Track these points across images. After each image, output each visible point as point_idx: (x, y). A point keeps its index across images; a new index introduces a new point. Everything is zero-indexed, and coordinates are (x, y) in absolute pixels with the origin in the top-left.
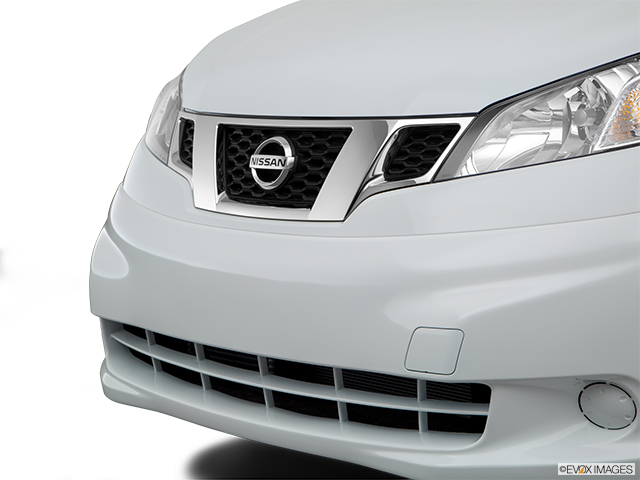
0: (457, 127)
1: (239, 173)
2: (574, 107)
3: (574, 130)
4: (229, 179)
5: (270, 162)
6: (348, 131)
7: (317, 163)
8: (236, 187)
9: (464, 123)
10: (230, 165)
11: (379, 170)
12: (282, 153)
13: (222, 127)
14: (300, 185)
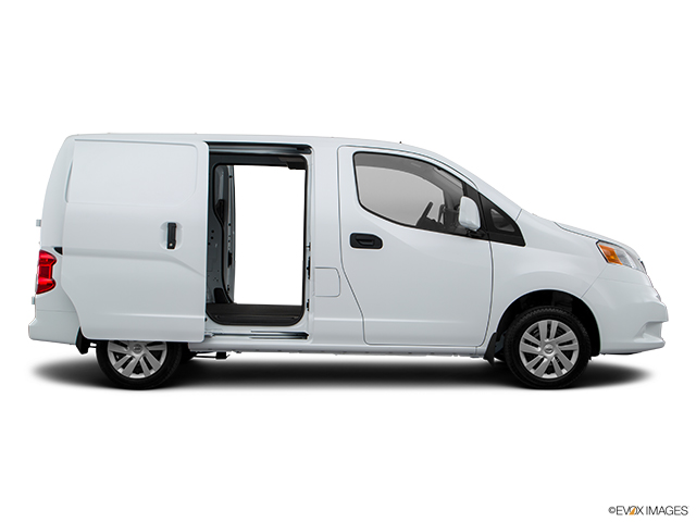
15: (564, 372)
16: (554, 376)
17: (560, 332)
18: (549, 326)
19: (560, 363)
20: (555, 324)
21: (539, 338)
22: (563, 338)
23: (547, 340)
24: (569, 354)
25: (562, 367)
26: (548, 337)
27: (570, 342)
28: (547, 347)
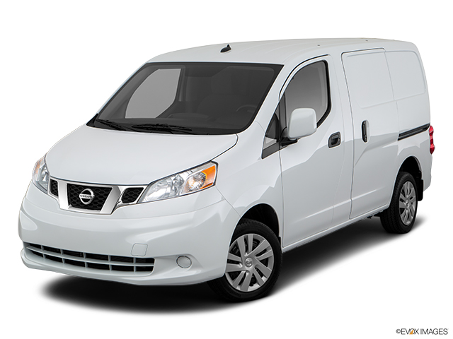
0: (143, 188)
1: (75, 198)
2: (174, 182)
3: (173, 188)
4: (72, 200)
5: (87, 196)
6: (111, 189)
7: (101, 197)
8: (74, 203)
9: (145, 187)
10: (71, 196)
11: (120, 200)
12: (90, 194)
13: (68, 184)
14: (96, 203)
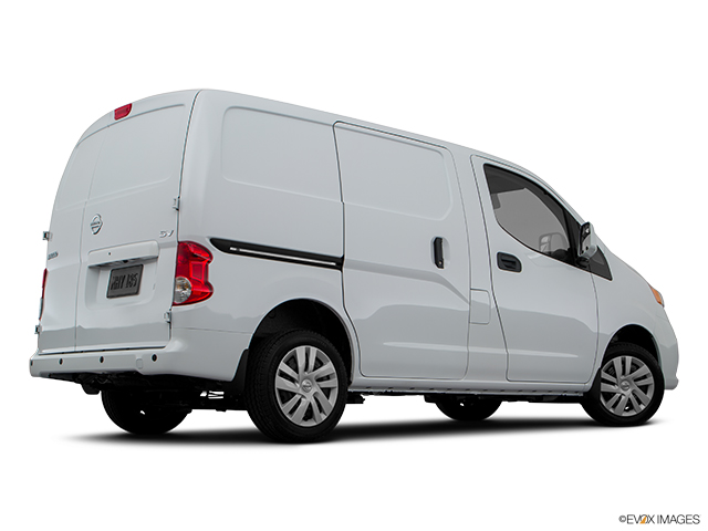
15: (642, 407)
16: (632, 413)
17: (635, 367)
18: (624, 362)
19: (638, 400)
20: (629, 359)
21: (615, 376)
22: (639, 373)
23: (623, 377)
24: (645, 389)
25: (640, 402)
26: (624, 373)
27: (645, 377)
28: (623, 384)
